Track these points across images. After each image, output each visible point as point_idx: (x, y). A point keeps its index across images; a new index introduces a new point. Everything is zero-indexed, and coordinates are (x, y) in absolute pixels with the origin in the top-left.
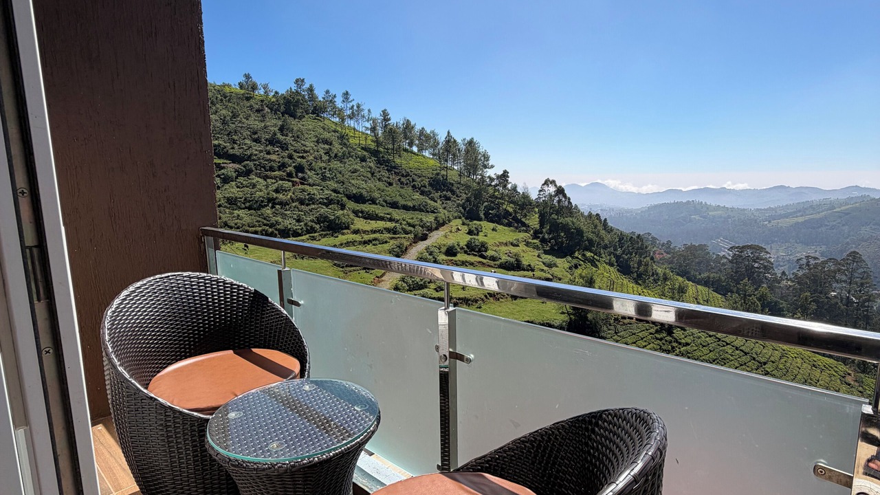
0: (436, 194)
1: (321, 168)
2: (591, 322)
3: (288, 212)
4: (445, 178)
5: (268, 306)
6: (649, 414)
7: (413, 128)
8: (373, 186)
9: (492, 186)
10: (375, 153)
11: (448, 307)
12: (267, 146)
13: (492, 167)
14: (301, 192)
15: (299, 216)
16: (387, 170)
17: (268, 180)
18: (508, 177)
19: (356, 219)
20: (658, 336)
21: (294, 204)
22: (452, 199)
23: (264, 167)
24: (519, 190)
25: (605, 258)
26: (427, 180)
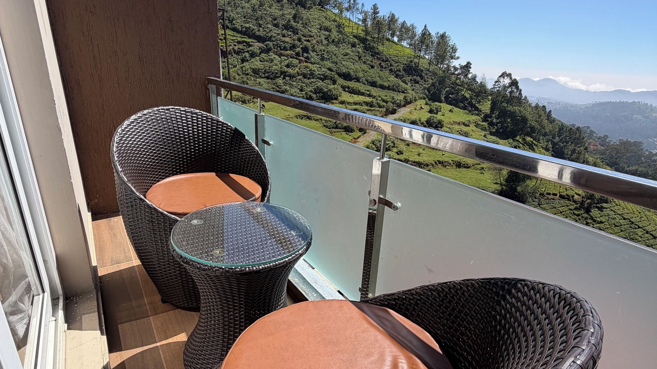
0: (408, 78)
1: (321, 50)
2: (519, 193)
3: (294, 83)
4: (417, 65)
5: (245, 142)
6: (578, 301)
7: (396, 20)
8: (358, 67)
9: (455, 74)
10: (363, 41)
11: (383, 158)
12: (283, 30)
13: (458, 58)
14: (305, 68)
15: (301, 87)
16: (371, 55)
17: (282, 57)
18: (470, 68)
19: (343, 93)
20: (576, 212)
21: (299, 77)
22: (420, 83)
23: (280, 47)
24: (477, 79)
25: (543, 143)
26: (402, 66)
